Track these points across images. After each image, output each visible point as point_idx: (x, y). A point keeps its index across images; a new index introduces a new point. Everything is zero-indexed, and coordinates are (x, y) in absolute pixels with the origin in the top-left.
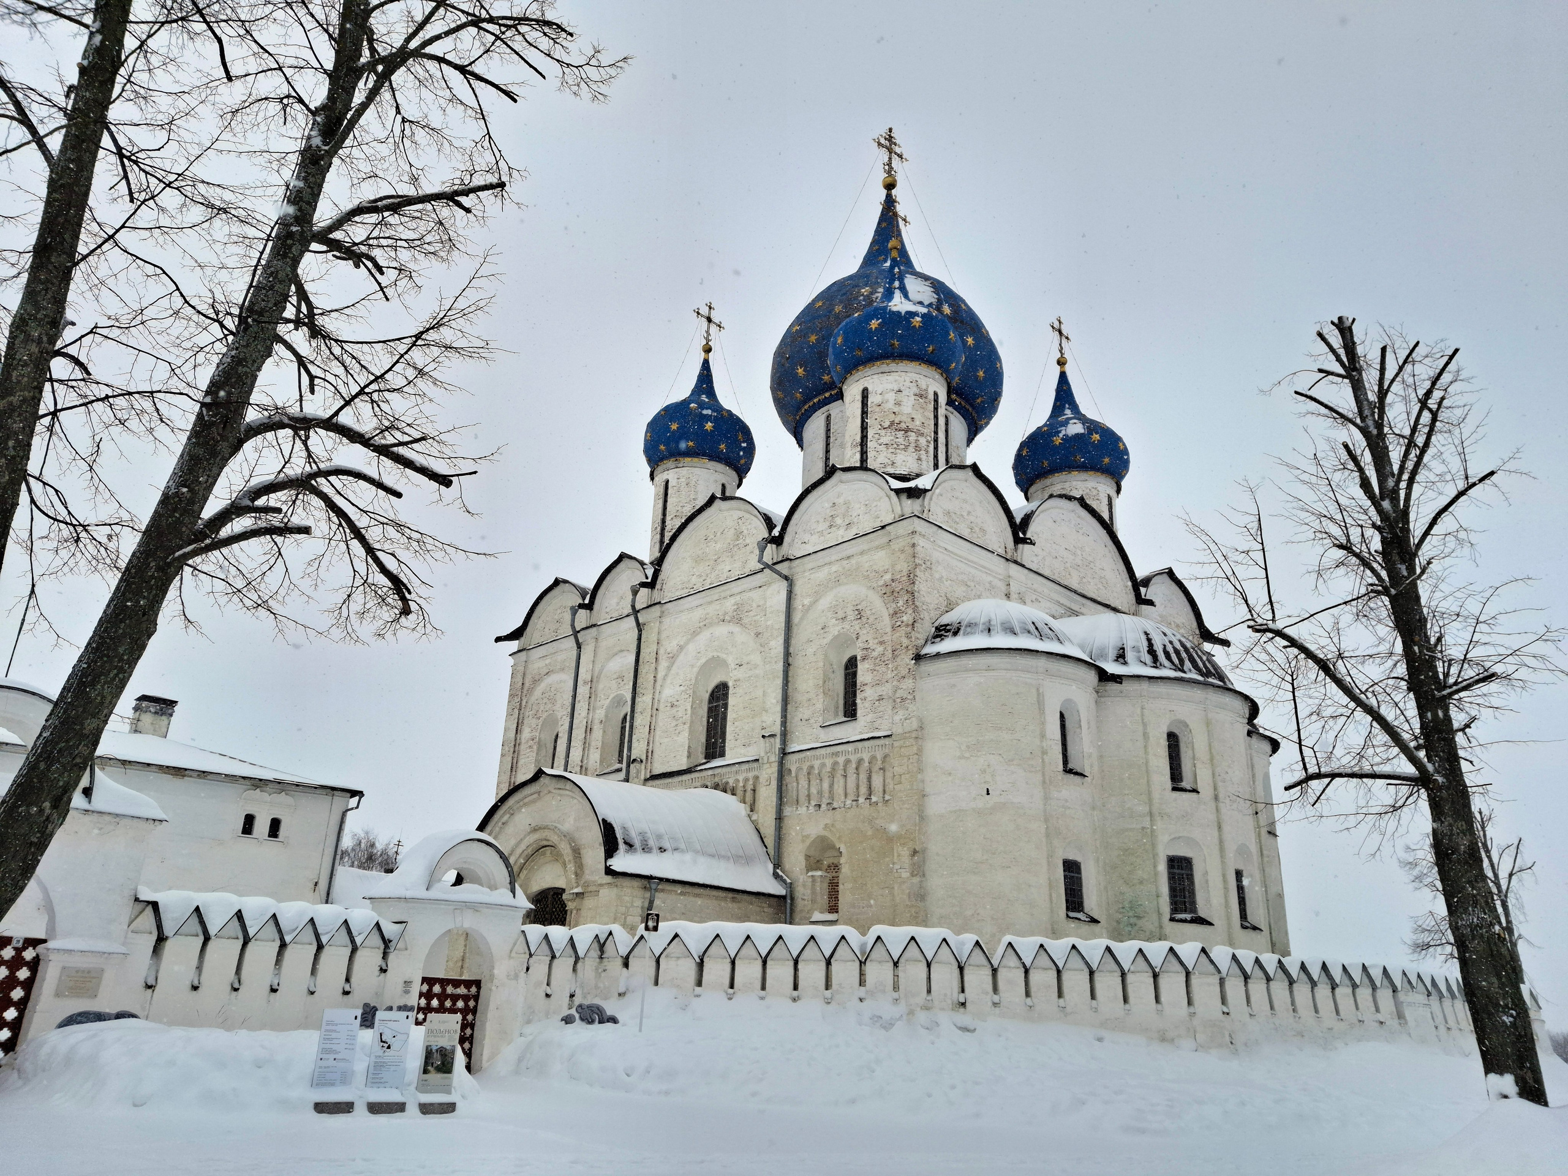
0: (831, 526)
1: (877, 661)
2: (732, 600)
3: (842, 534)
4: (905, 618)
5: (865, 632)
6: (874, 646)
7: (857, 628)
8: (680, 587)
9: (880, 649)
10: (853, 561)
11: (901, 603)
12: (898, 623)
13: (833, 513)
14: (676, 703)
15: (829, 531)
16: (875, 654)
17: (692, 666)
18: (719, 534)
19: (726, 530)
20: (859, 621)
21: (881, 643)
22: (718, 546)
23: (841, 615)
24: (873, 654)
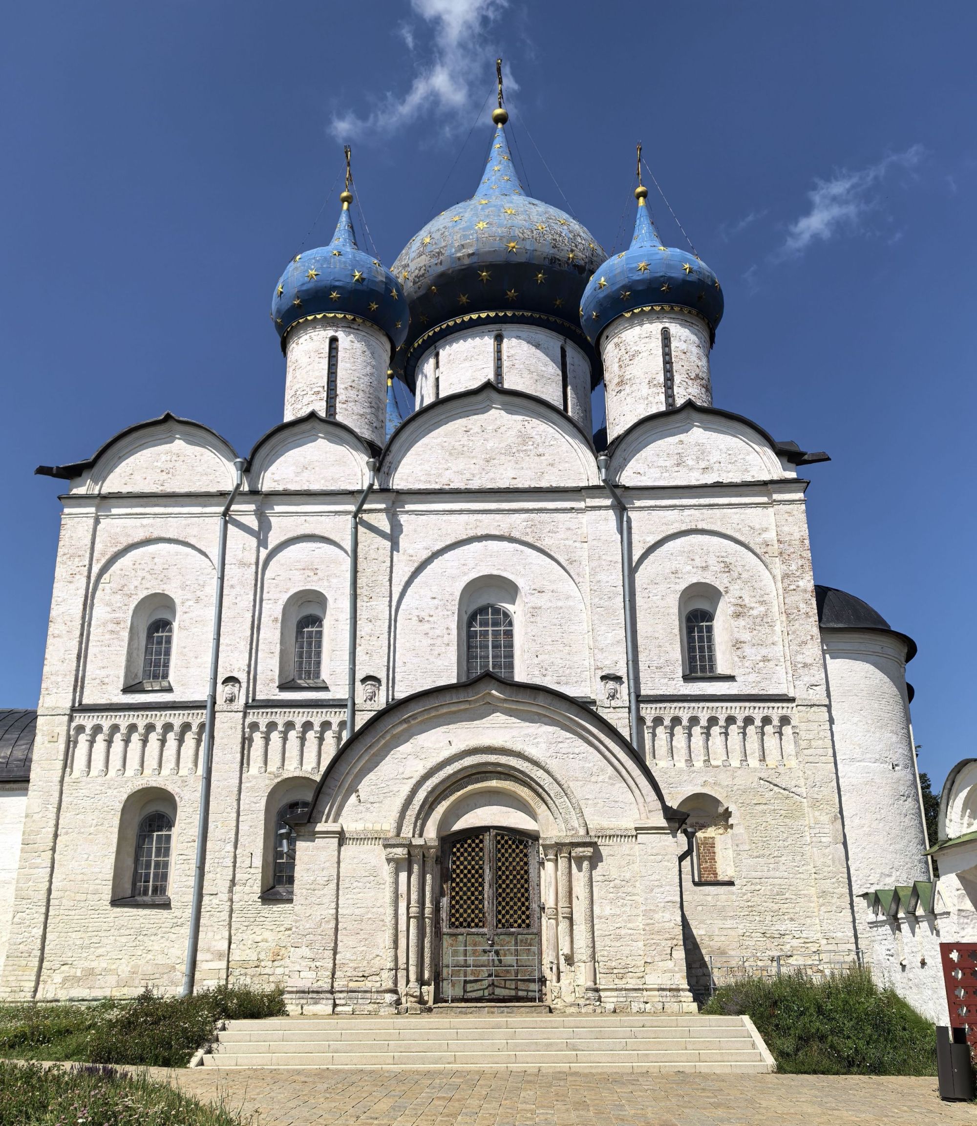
0: (678, 465)
4: (801, 583)
5: (737, 587)
6: (753, 605)
7: (726, 581)
9: (762, 609)
11: (794, 567)
12: (792, 587)
13: (680, 451)
14: (427, 618)
15: (676, 469)
16: (755, 612)
19: (503, 429)
20: (728, 574)
21: (762, 603)
22: (489, 445)
23: (698, 562)
24: (751, 612)
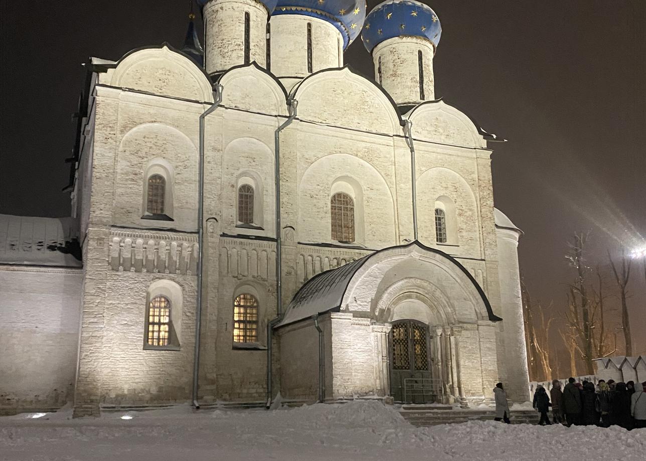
0: (436, 131)
1: (469, 218)
2: (364, 144)
3: (443, 139)
4: (488, 202)
5: (460, 200)
6: (466, 210)
7: (455, 196)
8: (312, 114)
9: (469, 213)
10: (452, 158)
11: (485, 194)
12: (485, 204)
14: (315, 196)
17: (328, 176)
18: (346, 93)
19: (353, 94)
20: (456, 193)
21: (471, 210)
23: (444, 185)
24: (466, 214)
